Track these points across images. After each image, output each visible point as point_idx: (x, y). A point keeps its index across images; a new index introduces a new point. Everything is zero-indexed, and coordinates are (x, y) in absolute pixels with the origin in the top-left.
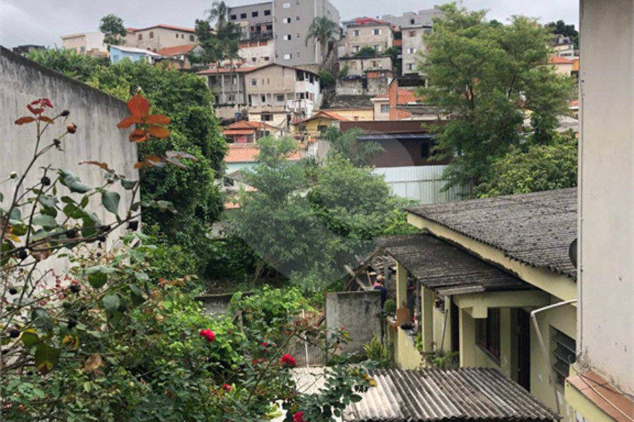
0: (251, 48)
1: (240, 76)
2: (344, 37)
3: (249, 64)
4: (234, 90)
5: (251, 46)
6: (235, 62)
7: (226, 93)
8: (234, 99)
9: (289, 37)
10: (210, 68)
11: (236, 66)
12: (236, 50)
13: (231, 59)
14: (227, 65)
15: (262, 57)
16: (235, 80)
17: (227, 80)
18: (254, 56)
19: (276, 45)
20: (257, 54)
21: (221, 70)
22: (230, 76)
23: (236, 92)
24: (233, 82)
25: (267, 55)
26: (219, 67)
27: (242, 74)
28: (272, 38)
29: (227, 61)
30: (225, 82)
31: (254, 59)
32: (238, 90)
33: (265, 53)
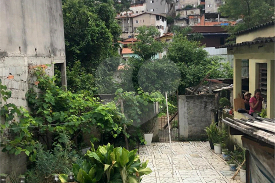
0: (135, 7)
1: (131, 19)
2: (178, 2)
3: (135, 14)
4: (128, 26)
5: (136, 6)
6: (129, 12)
7: (124, 27)
8: (128, 30)
9: (153, 2)
10: (118, 16)
11: (129, 15)
12: (129, 7)
13: (127, 12)
14: (125, 14)
15: (141, 11)
16: (128, 21)
17: (125, 21)
18: (137, 11)
19: (147, 5)
20: (138, 10)
21: (122, 17)
22: (126, 19)
23: (129, 27)
24: (128, 22)
25: (143, 10)
26: (121, 15)
27: (132, 18)
28: (145, 2)
29: (125, 12)
30: (124, 22)
31: (137, 12)
32: (130, 26)
33: (142, 9)
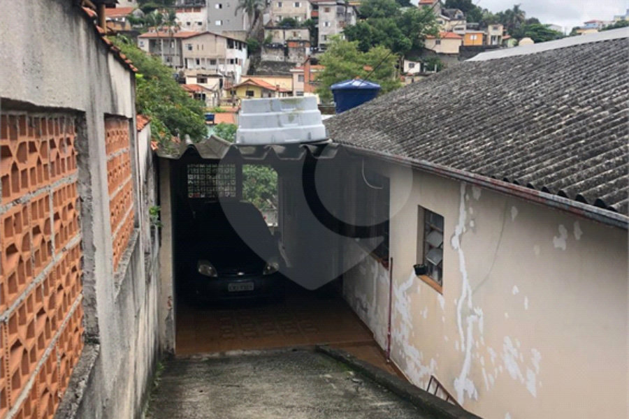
0: (186, 14)
1: (177, 41)
3: (184, 27)
4: (172, 53)
5: (186, 11)
6: (173, 28)
7: (165, 55)
8: (172, 61)
9: (220, 6)
10: (150, 32)
11: (174, 32)
13: (170, 26)
14: (166, 31)
15: (196, 22)
16: (172, 43)
17: (166, 43)
18: (189, 21)
19: (208, 12)
20: (191, 19)
21: (160, 34)
22: (169, 41)
23: (174, 55)
24: (171, 46)
25: (200, 21)
27: (180, 40)
28: (205, 5)
30: (164, 46)
31: (189, 24)
32: (176, 53)
33: (199, 18)
